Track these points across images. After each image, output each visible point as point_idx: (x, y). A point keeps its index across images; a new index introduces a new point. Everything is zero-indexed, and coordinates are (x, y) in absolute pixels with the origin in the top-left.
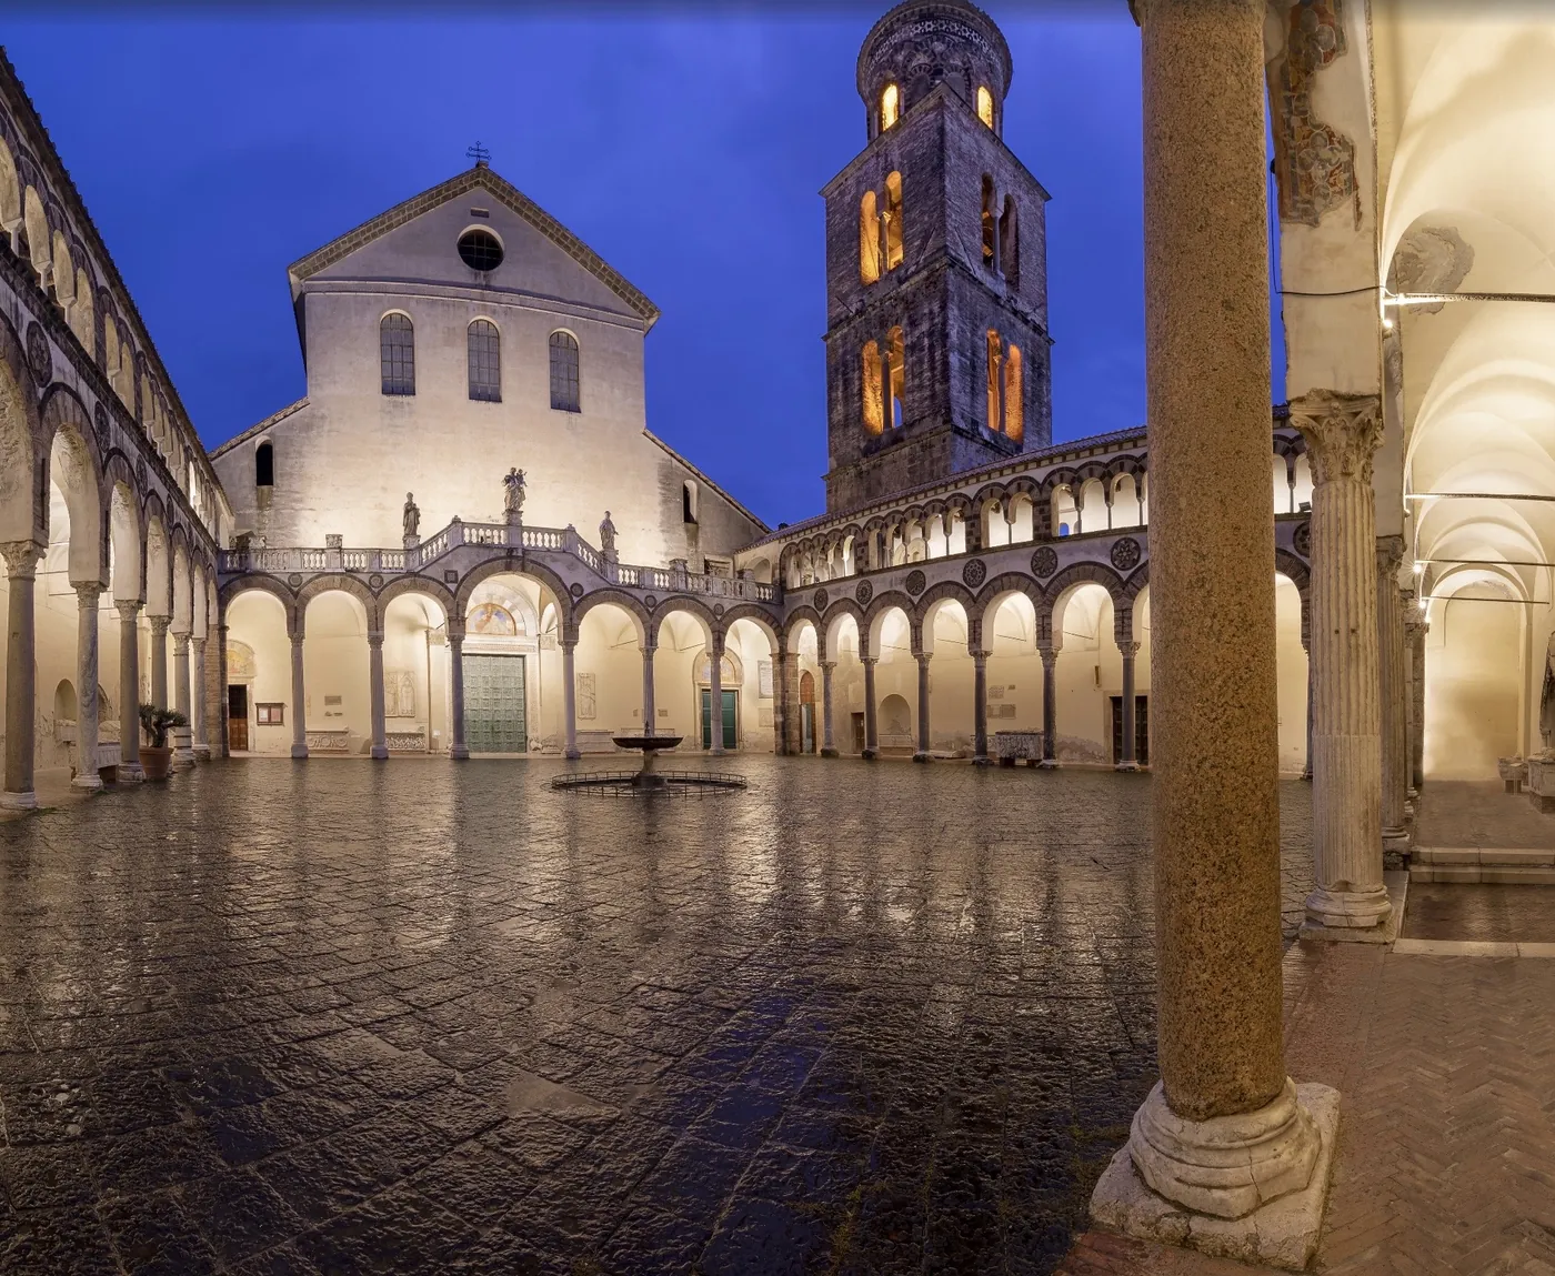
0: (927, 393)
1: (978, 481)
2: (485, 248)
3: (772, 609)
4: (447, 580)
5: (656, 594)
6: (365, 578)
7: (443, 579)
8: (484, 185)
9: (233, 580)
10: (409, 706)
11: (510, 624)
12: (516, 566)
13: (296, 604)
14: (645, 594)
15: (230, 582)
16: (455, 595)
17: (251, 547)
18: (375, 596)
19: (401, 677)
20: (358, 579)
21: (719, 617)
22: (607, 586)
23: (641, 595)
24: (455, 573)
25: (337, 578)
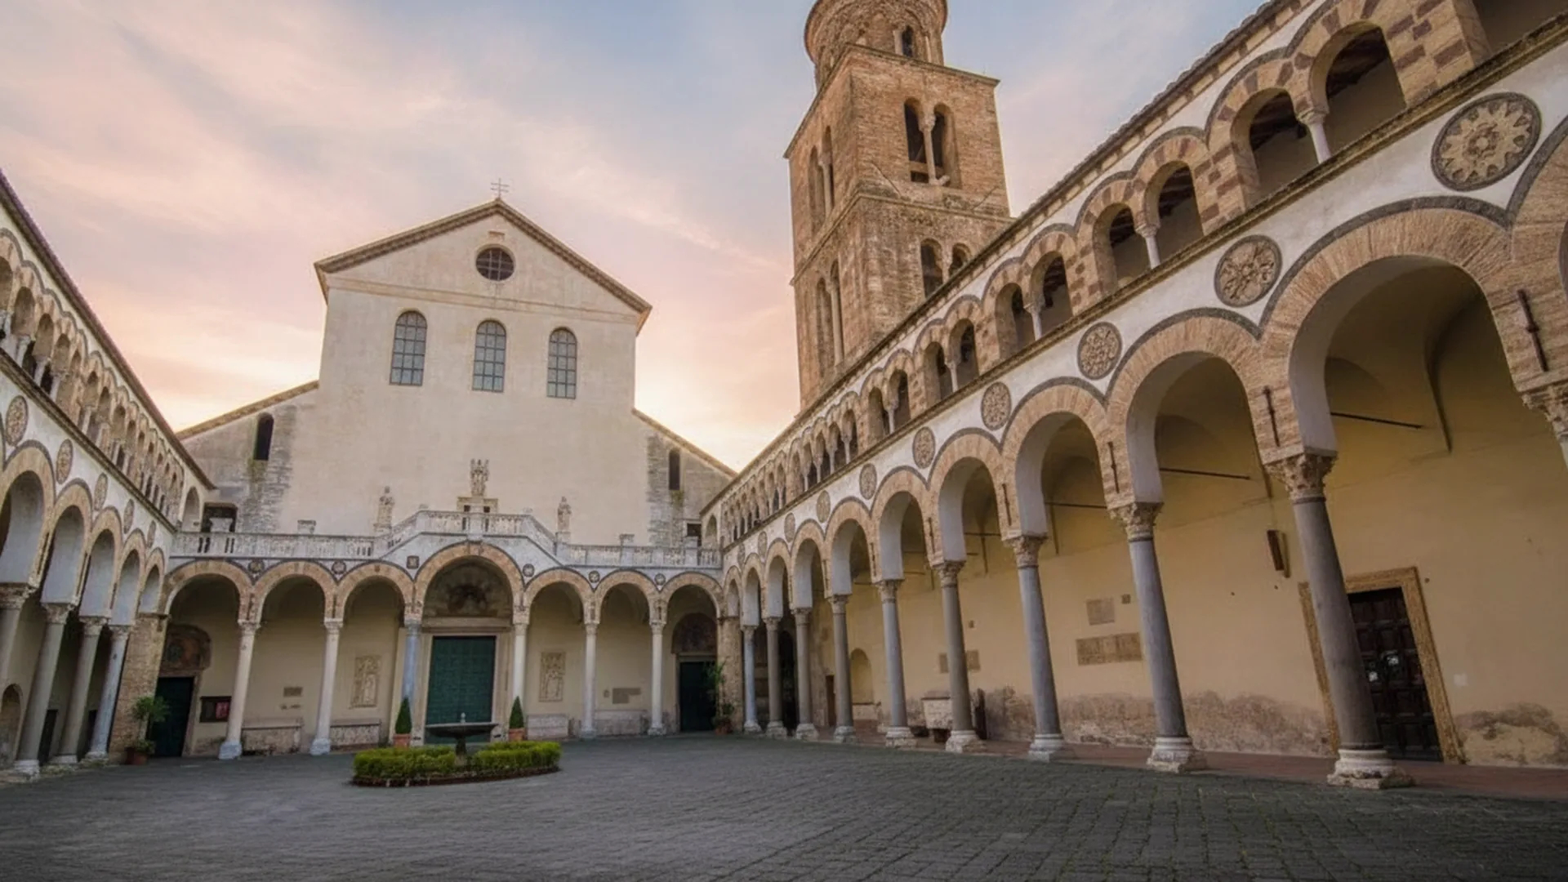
2: (500, 262)
3: (713, 573)
4: (409, 566)
5: (600, 571)
6: (329, 565)
7: (405, 566)
8: (502, 214)
9: (187, 564)
10: (373, 697)
11: (482, 604)
12: (474, 551)
13: (253, 590)
14: (589, 570)
15: (181, 567)
16: (414, 581)
17: (213, 530)
18: (337, 582)
19: (367, 663)
20: (321, 566)
21: (660, 587)
22: (556, 565)
23: (586, 572)
24: (417, 558)
25: (302, 564)
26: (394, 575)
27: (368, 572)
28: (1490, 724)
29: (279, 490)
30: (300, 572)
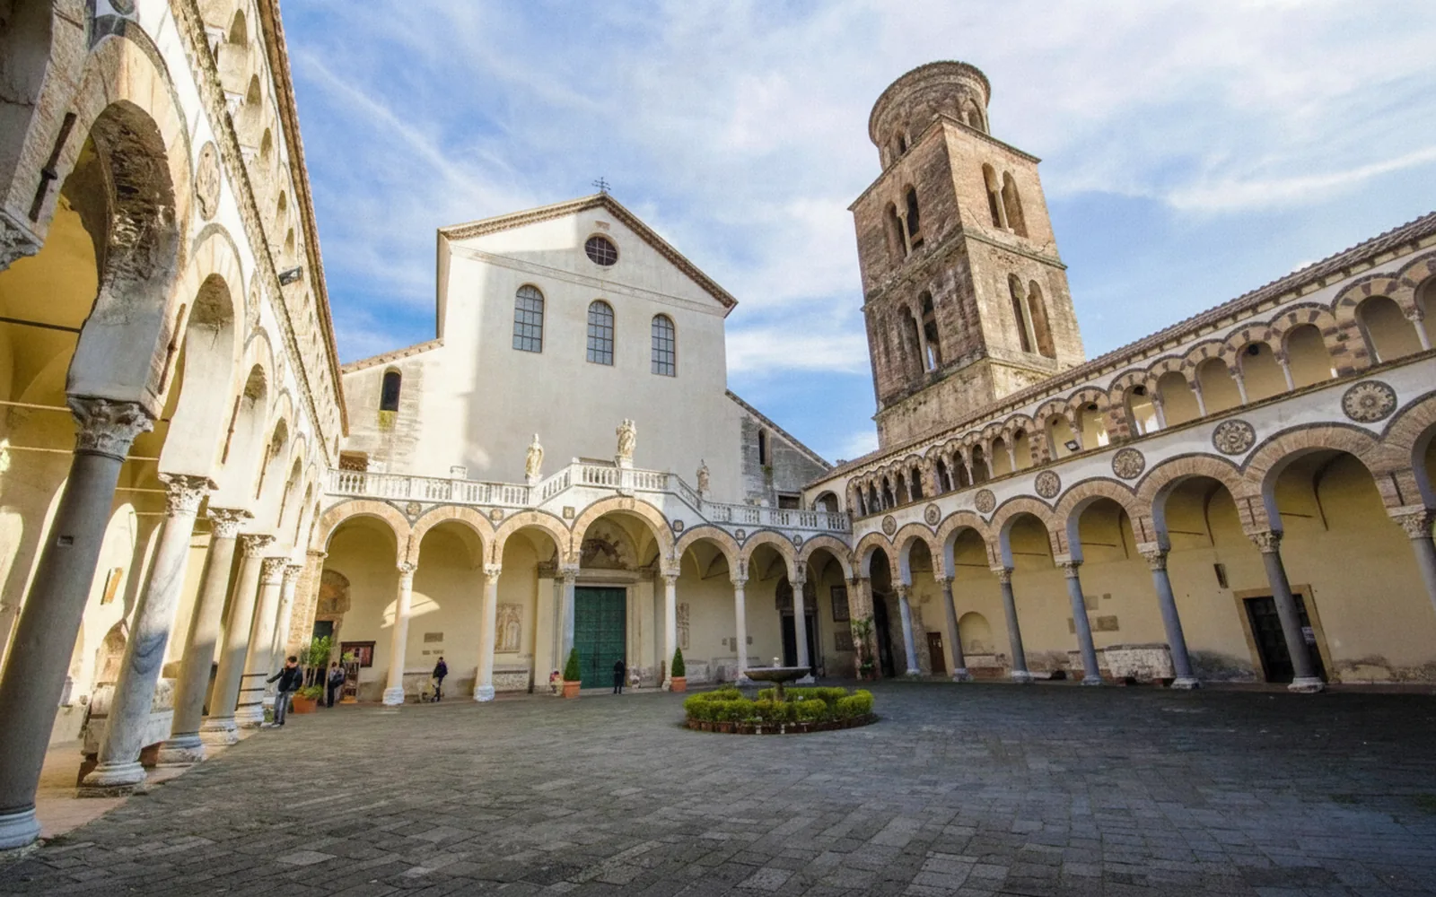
0: (960, 336)
1: (1035, 400)
2: (605, 250)
3: (844, 538)
4: (564, 516)
5: (745, 529)
6: (487, 511)
7: (561, 515)
8: (606, 207)
9: (342, 502)
10: (514, 642)
11: (613, 558)
12: (627, 504)
13: (412, 531)
14: (736, 528)
15: (338, 504)
16: (571, 531)
17: (369, 469)
18: (495, 528)
19: (508, 611)
20: (479, 512)
21: (798, 548)
22: (703, 522)
23: (732, 530)
24: (573, 509)
25: (459, 509)
26: (550, 524)
27: (526, 520)
28: (1354, 665)
29: (409, 440)
30: (458, 516)
